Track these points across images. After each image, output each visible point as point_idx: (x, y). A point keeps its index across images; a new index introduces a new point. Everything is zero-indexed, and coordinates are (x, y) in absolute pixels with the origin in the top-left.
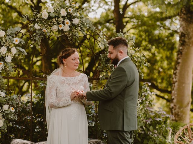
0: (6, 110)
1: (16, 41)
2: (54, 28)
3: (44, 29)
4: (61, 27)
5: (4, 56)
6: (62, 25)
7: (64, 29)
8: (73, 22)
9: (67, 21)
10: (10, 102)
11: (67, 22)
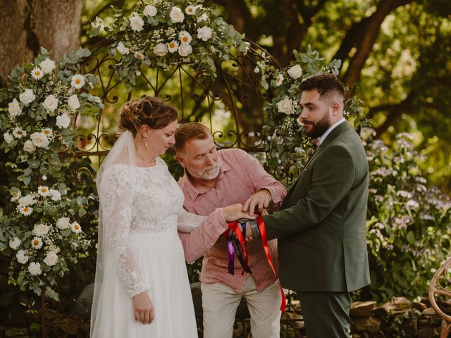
0: (64, 230)
1: (78, 82)
2: (159, 50)
3: (136, 53)
4: (172, 46)
5: (52, 114)
6: (175, 43)
7: (179, 51)
8: (199, 36)
9: (184, 34)
10: (71, 211)
11: (183, 36)
